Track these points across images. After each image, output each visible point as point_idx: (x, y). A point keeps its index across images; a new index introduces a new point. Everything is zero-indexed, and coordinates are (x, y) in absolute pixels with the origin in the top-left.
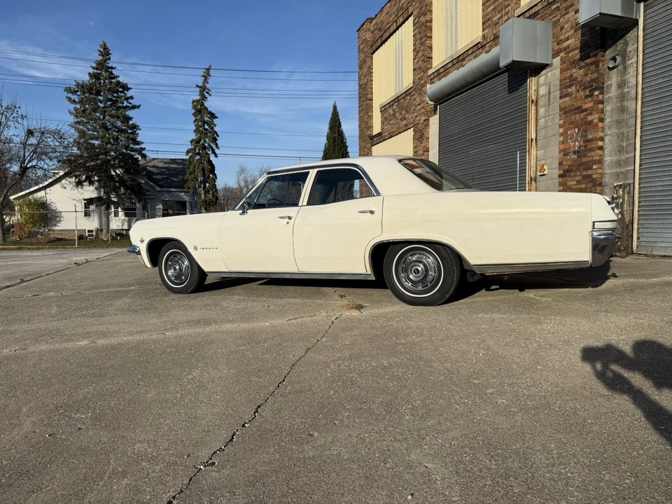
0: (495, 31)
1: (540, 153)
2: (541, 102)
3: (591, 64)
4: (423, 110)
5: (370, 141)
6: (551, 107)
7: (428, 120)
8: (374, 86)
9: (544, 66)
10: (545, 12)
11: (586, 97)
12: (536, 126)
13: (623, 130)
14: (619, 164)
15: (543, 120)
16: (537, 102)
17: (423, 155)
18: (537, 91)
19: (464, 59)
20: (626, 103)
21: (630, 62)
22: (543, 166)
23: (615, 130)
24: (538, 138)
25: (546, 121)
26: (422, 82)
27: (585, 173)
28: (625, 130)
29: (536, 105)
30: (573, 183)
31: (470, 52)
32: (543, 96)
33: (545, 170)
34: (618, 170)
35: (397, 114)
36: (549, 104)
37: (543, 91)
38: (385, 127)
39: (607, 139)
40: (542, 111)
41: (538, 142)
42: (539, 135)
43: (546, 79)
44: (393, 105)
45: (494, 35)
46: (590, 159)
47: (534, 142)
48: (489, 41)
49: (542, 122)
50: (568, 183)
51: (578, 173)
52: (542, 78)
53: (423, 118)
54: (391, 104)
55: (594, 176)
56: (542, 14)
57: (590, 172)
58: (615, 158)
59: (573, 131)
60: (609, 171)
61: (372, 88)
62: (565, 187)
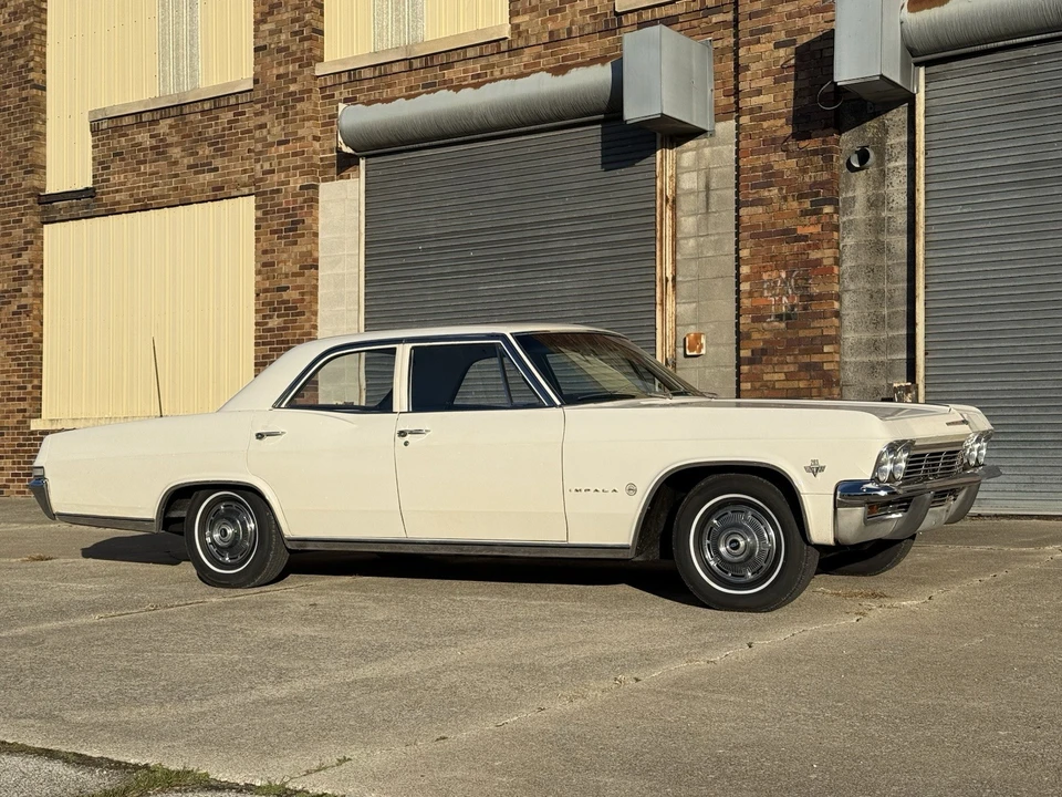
0: (550, 26)
1: (686, 309)
2: (685, 205)
3: (815, 152)
4: (299, 161)
5: (39, 208)
6: (712, 219)
7: (316, 187)
8: (50, 50)
9: (694, 133)
10: (695, 23)
11: (805, 213)
12: (674, 252)
13: (881, 286)
14: (874, 346)
15: (692, 242)
16: (674, 201)
17: (294, 275)
18: (676, 178)
19: (448, 65)
20: (886, 238)
21: (892, 164)
22: (698, 337)
23: (862, 284)
24: (679, 279)
25: (699, 246)
26: (293, 88)
27: (806, 359)
28: (885, 286)
29: (674, 209)
30: (776, 377)
31: (471, 53)
32: (691, 192)
33: (701, 347)
34: (874, 358)
35: (176, 152)
36: (707, 212)
37: (689, 182)
38: (115, 179)
39: (847, 298)
40: (688, 223)
41: (678, 287)
42: (681, 270)
43: (698, 159)
44: (154, 122)
45: (551, 33)
46: (818, 332)
47: (670, 284)
48: (534, 42)
49: (688, 245)
50: (766, 377)
51: (789, 359)
52: (688, 153)
53: (297, 182)
54: (145, 118)
55: (826, 367)
56: (686, 25)
57: (816, 358)
58: (866, 336)
59: (774, 274)
60: (853, 359)
61: (44, 55)
62: (758, 385)
